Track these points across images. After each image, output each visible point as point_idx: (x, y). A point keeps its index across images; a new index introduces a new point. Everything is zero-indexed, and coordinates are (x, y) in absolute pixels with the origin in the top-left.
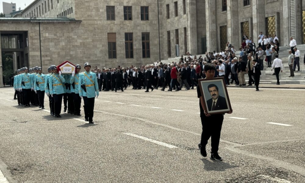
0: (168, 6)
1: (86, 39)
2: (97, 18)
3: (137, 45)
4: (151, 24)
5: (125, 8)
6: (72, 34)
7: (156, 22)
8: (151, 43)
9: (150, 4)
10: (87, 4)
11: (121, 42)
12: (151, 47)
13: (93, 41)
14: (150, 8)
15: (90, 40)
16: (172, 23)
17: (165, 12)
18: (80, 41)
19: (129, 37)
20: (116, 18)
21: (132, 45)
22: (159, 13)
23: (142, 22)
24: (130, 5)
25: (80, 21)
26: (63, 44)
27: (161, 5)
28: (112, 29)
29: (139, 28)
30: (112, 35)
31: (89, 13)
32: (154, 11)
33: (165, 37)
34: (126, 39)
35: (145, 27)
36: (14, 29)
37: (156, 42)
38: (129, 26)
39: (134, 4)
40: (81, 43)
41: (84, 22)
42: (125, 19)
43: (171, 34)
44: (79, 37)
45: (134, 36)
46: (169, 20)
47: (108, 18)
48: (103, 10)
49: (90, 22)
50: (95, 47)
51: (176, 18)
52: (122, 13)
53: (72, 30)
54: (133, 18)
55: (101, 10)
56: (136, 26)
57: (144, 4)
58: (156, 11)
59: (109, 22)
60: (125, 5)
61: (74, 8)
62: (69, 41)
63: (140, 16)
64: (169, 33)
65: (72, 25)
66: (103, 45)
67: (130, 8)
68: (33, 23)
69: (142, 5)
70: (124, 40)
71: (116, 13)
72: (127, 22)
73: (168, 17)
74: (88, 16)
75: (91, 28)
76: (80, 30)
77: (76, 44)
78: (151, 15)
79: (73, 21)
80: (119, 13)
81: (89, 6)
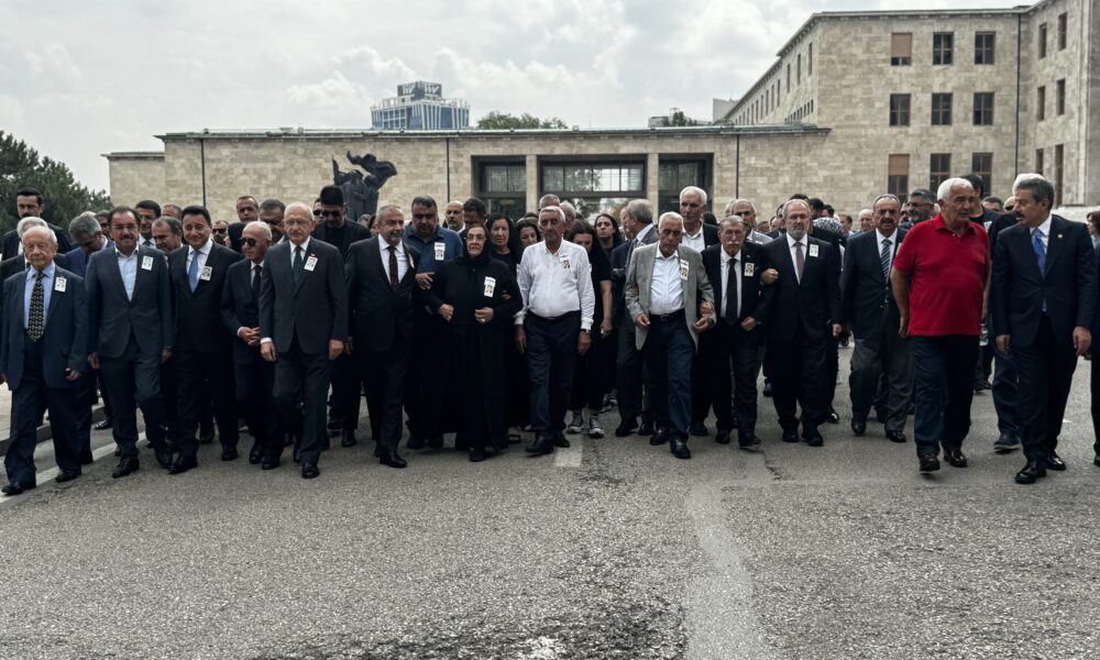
0: (1042, 90)
1: (838, 168)
2: (866, 123)
4: (996, 135)
5: (936, 97)
6: (806, 159)
7: (1011, 129)
8: (994, 176)
9: (999, 88)
10: (845, 92)
11: (920, 174)
13: (854, 173)
14: (996, 97)
15: (847, 171)
16: (1049, 132)
17: (1034, 106)
18: (823, 173)
19: (940, 163)
20: (912, 121)
22: (1020, 107)
23: (976, 129)
24: (948, 91)
25: (827, 131)
27: (1027, 89)
28: (900, 146)
29: (966, 142)
30: (900, 159)
31: (849, 112)
32: (1006, 103)
34: (934, 167)
35: (982, 140)
36: (686, 150)
38: (942, 138)
39: (959, 88)
40: (825, 178)
41: (836, 132)
42: (935, 121)
43: (1046, 156)
44: (823, 165)
45: (953, 161)
46: (1042, 124)
47: (893, 122)
48: (882, 106)
49: (850, 131)
50: (858, 185)
51: (1060, 119)
52: (928, 110)
53: (809, 149)
54: (954, 120)
55: (877, 105)
56: (960, 138)
57: (984, 88)
58: (1013, 103)
59: (895, 130)
60: (937, 90)
61: (815, 102)
62: (800, 174)
63: (971, 115)
64: (1040, 154)
65: (810, 140)
66: (877, 183)
67: (947, 98)
68: (725, 138)
69: (979, 90)
70: (928, 171)
71: (913, 110)
72: (939, 129)
73: (1041, 117)
74: (847, 118)
75: (851, 145)
76: (827, 149)
77: (815, 179)
78: (999, 112)
79: (812, 131)
80: (920, 109)
81: (850, 97)
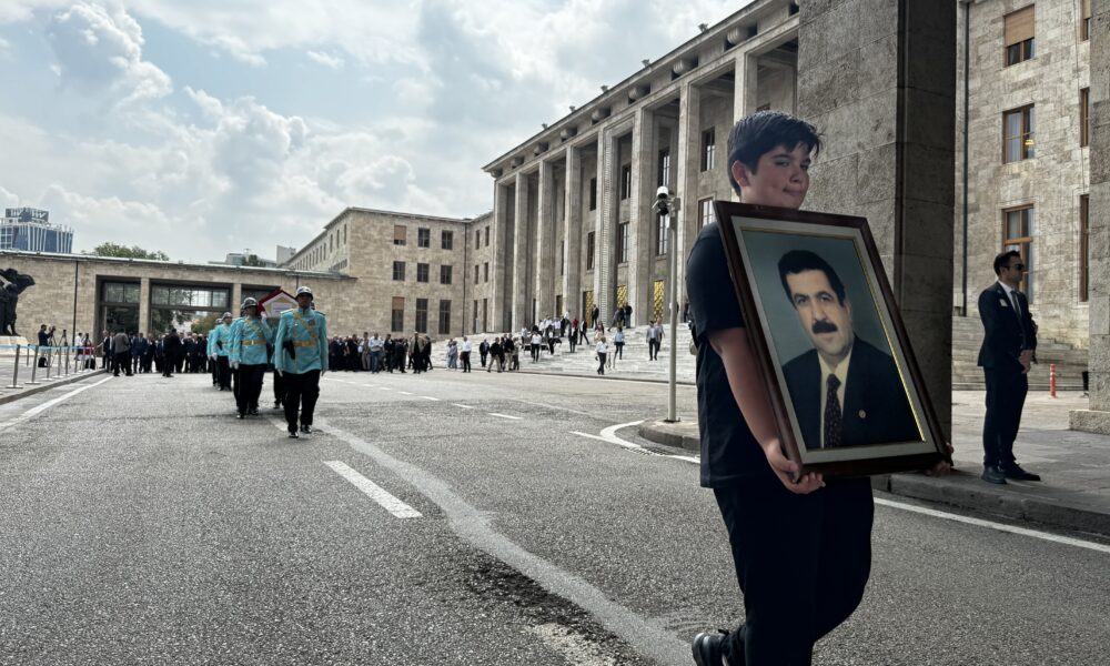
0: (477, 267)
1: (362, 303)
2: (379, 276)
3: (433, 316)
4: (453, 290)
5: (420, 266)
6: (342, 296)
7: (461, 288)
8: (452, 314)
9: (455, 263)
10: (367, 257)
11: (410, 310)
12: (451, 320)
13: (372, 306)
14: (453, 269)
15: (367, 305)
16: (481, 291)
17: (473, 276)
18: (352, 305)
19: (422, 304)
20: (406, 279)
21: (425, 316)
22: (466, 276)
23: (442, 286)
24: (427, 262)
25: (356, 279)
26: (329, 307)
27: (469, 266)
28: (398, 292)
29: (436, 293)
30: (398, 300)
31: (369, 269)
32: (459, 273)
33: (472, 308)
34: (418, 307)
35: (445, 292)
36: (261, 283)
37: (460, 313)
38: (423, 290)
39: (432, 262)
40: (354, 308)
41: (361, 280)
42: (419, 280)
43: (479, 304)
44: (352, 299)
45: (429, 304)
46: (477, 286)
47: (395, 278)
48: (389, 268)
49: (370, 281)
50: (374, 314)
51: (486, 284)
52: (415, 272)
53: (343, 289)
54: (430, 279)
55: (386, 266)
56: (433, 290)
57: (447, 263)
58: (462, 272)
59: (396, 282)
60: (420, 261)
61: (348, 261)
62: (338, 305)
63: (439, 278)
64: (476, 302)
65: (344, 283)
66: (385, 314)
67: (426, 266)
68: (288, 277)
69: (444, 264)
70: (415, 308)
71: (406, 272)
72: (421, 285)
73: (477, 282)
74: (368, 272)
75: (370, 289)
76: (355, 291)
77: (347, 308)
78: (454, 277)
79: (345, 278)
80: (410, 272)
81: (370, 260)
